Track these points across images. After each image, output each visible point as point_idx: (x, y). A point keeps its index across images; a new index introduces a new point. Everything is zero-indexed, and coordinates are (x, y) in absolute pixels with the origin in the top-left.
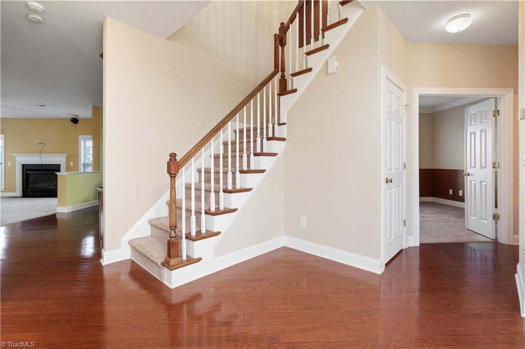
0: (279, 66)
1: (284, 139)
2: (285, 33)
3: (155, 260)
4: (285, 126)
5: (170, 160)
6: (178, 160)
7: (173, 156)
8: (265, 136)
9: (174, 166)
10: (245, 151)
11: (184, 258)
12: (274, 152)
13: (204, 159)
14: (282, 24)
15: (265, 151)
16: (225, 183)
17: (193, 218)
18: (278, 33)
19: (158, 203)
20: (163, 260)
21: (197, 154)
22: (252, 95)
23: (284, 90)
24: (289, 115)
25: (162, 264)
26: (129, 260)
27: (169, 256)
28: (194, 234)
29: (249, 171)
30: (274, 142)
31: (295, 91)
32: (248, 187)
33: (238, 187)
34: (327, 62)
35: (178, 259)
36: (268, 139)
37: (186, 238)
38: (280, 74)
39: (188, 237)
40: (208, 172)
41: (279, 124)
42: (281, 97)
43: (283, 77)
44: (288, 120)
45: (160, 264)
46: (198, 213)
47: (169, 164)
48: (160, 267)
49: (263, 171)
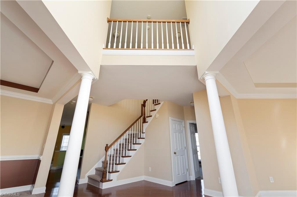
0: (143, 113)
1: (144, 138)
2: (145, 103)
3: (98, 180)
4: (144, 134)
5: (106, 146)
6: (108, 146)
7: (107, 145)
8: (137, 137)
9: (107, 148)
10: (130, 143)
11: (107, 179)
12: (140, 143)
13: (116, 146)
14: (144, 100)
15: (141, 137)
16: (122, 154)
17: (111, 165)
18: (143, 104)
19: (99, 162)
20: (100, 180)
21: (114, 144)
22: (133, 124)
23: (144, 121)
24: (146, 130)
25: (100, 181)
26: (86, 183)
27: (103, 178)
28: (111, 171)
29: (131, 150)
30: (140, 139)
31: (147, 122)
32: (130, 155)
33: (127, 155)
34: (155, 115)
35: (105, 179)
36: (138, 138)
37: (108, 172)
38: (143, 116)
39: (109, 172)
40: (117, 150)
41: (143, 133)
42: (144, 124)
43: (144, 117)
44: (145, 131)
45: (99, 181)
46: (113, 164)
47: (106, 147)
48: (99, 182)
49: (136, 150)
